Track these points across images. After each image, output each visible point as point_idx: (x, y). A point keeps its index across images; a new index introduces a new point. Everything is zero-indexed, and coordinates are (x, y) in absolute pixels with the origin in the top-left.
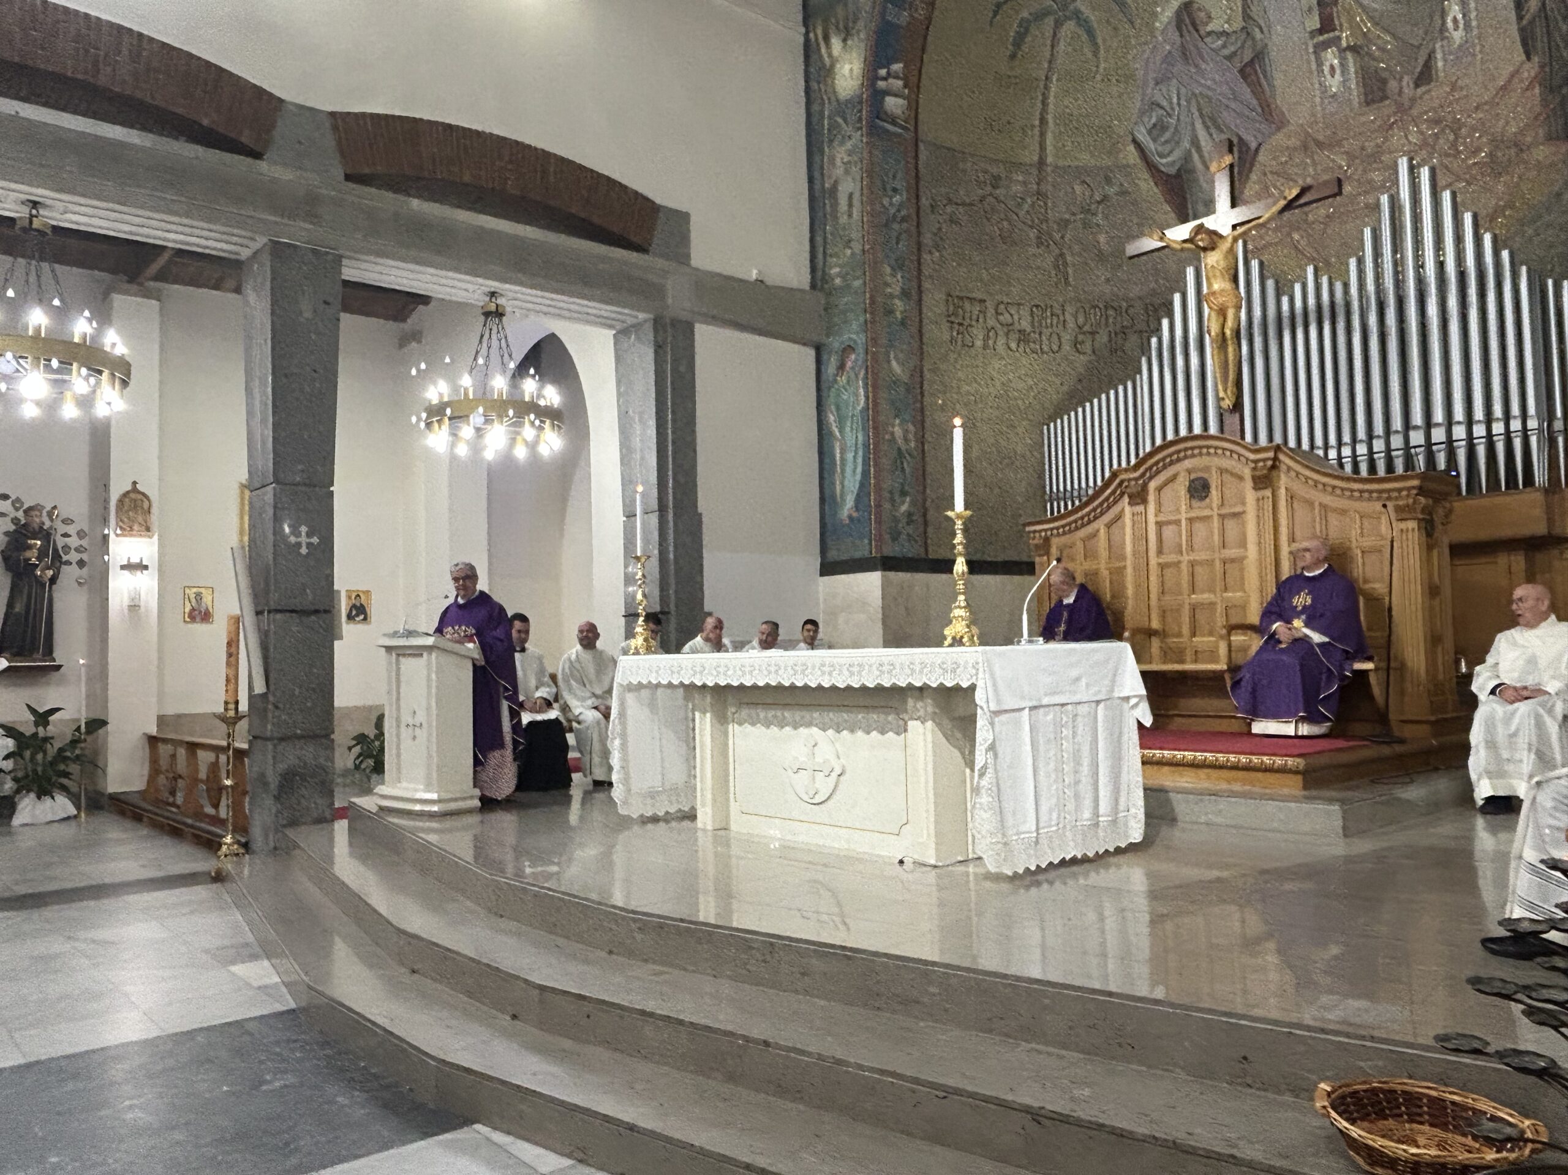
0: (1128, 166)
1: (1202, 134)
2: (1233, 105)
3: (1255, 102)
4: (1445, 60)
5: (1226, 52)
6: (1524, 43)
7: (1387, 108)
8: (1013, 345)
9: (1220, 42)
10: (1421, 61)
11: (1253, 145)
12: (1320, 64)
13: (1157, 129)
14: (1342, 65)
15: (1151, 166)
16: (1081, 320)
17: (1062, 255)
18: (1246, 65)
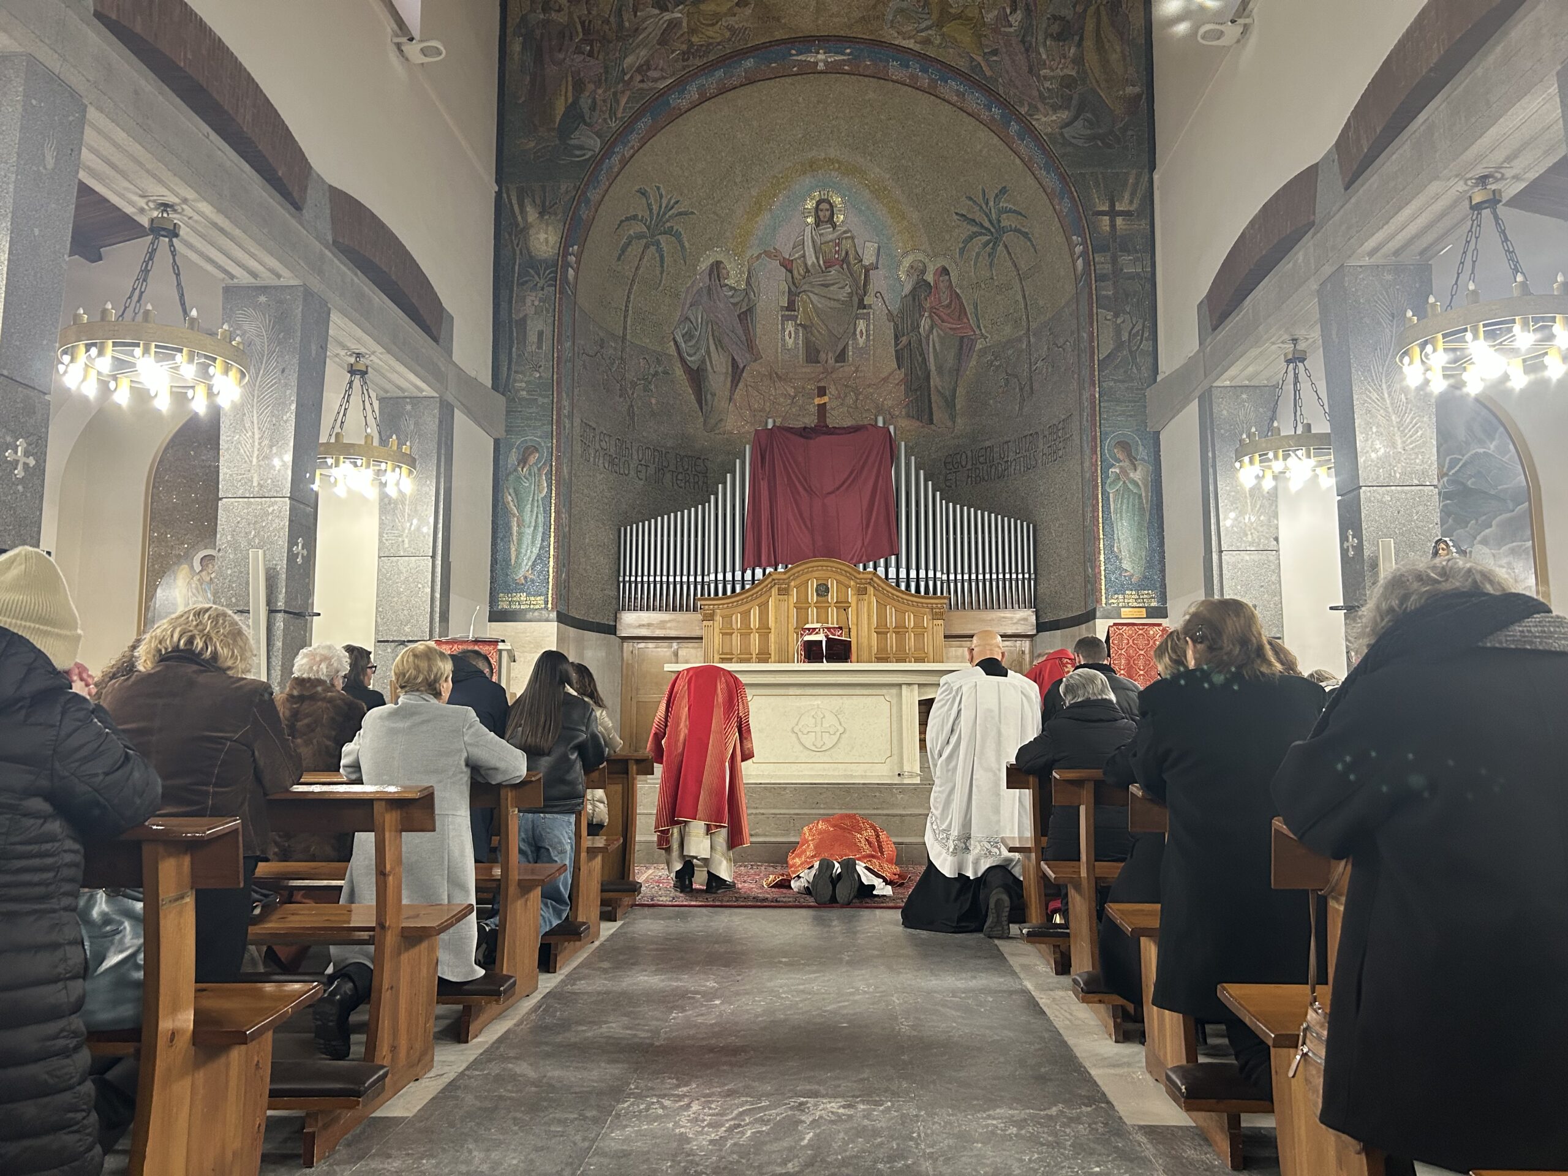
0: (670, 355)
1: (712, 348)
2: (730, 334)
3: (744, 338)
4: (854, 353)
5: (732, 300)
6: (898, 359)
7: (819, 368)
8: (607, 466)
9: (730, 293)
10: (840, 347)
11: (741, 366)
12: (783, 330)
13: (689, 336)
14: (796, 333)
15: (683, 360)
16: (641, 456)
17: (632, 406)
18: (743, 313)
